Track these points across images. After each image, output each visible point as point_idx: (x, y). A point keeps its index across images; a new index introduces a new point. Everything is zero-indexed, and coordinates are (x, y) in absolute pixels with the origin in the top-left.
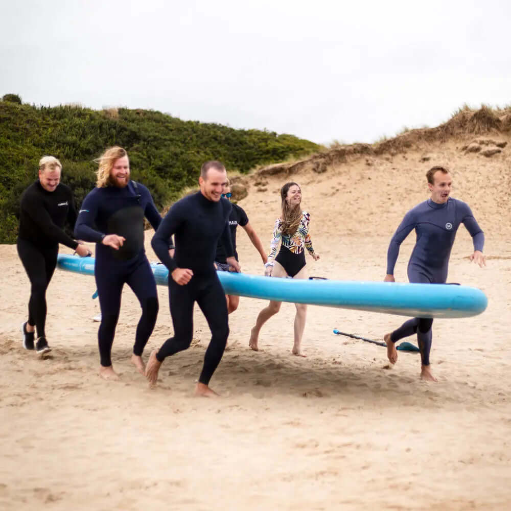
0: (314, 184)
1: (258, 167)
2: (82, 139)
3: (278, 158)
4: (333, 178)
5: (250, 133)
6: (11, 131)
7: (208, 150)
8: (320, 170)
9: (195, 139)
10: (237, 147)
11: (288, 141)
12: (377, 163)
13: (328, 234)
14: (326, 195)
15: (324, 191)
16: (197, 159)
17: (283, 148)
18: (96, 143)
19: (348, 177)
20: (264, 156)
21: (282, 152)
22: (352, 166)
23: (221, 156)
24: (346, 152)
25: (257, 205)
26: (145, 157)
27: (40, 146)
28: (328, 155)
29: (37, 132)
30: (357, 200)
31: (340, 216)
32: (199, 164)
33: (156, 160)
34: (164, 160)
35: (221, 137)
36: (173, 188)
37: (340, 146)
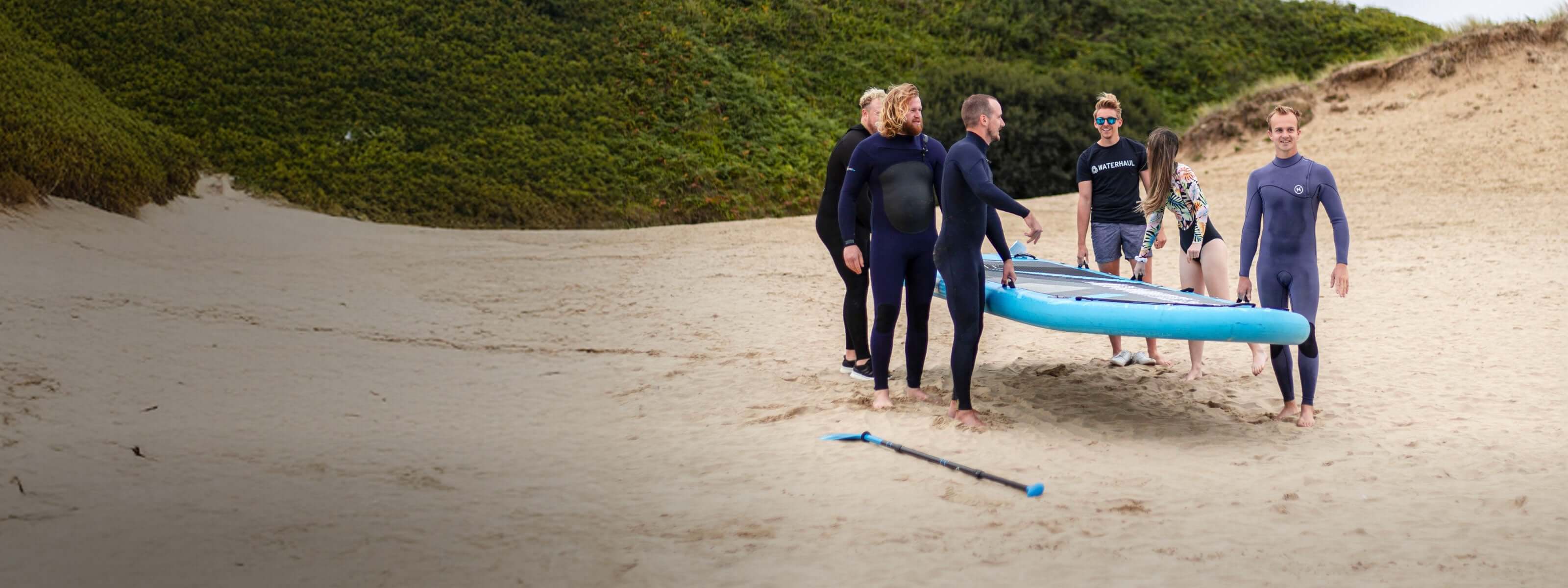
0: (1434, 97)
1: (1330, 67)
2: (1014, 21)
3: (1359, 50)
4: (1467, 85)
5: (1307, 6)
6: (891, 9)
7: (1233, 37)
8: (1442, 71)
9: (1211, 18)
10: (1286, 32)
11: (1377, 19)
12: (1548, 58)
13: (1464, 189)
14: (1457, 116)
15: (1453, 110)
16: (1216, 55)
17: (1367, 31)
18: (1037, 27)
19: (1495, 84)
20: (1334, 47)
21: (1367, 40)
22: (1502, 63)
23: (1256, 47)
24: (1491, 39)
25: (1332, 136)
26: (1123, 52)
27: (940, 35)
28: (1457, 44)
29: (936, 10)
30: (1513, 126)
31: (1483, 155)
32: (1219, 62)
33: (1144, 57)
34: (1156, 56)
35: (1256, 14)
36: (1173, 106)
37: (1478, 27)
